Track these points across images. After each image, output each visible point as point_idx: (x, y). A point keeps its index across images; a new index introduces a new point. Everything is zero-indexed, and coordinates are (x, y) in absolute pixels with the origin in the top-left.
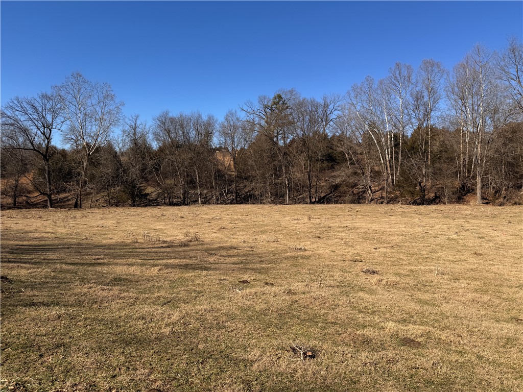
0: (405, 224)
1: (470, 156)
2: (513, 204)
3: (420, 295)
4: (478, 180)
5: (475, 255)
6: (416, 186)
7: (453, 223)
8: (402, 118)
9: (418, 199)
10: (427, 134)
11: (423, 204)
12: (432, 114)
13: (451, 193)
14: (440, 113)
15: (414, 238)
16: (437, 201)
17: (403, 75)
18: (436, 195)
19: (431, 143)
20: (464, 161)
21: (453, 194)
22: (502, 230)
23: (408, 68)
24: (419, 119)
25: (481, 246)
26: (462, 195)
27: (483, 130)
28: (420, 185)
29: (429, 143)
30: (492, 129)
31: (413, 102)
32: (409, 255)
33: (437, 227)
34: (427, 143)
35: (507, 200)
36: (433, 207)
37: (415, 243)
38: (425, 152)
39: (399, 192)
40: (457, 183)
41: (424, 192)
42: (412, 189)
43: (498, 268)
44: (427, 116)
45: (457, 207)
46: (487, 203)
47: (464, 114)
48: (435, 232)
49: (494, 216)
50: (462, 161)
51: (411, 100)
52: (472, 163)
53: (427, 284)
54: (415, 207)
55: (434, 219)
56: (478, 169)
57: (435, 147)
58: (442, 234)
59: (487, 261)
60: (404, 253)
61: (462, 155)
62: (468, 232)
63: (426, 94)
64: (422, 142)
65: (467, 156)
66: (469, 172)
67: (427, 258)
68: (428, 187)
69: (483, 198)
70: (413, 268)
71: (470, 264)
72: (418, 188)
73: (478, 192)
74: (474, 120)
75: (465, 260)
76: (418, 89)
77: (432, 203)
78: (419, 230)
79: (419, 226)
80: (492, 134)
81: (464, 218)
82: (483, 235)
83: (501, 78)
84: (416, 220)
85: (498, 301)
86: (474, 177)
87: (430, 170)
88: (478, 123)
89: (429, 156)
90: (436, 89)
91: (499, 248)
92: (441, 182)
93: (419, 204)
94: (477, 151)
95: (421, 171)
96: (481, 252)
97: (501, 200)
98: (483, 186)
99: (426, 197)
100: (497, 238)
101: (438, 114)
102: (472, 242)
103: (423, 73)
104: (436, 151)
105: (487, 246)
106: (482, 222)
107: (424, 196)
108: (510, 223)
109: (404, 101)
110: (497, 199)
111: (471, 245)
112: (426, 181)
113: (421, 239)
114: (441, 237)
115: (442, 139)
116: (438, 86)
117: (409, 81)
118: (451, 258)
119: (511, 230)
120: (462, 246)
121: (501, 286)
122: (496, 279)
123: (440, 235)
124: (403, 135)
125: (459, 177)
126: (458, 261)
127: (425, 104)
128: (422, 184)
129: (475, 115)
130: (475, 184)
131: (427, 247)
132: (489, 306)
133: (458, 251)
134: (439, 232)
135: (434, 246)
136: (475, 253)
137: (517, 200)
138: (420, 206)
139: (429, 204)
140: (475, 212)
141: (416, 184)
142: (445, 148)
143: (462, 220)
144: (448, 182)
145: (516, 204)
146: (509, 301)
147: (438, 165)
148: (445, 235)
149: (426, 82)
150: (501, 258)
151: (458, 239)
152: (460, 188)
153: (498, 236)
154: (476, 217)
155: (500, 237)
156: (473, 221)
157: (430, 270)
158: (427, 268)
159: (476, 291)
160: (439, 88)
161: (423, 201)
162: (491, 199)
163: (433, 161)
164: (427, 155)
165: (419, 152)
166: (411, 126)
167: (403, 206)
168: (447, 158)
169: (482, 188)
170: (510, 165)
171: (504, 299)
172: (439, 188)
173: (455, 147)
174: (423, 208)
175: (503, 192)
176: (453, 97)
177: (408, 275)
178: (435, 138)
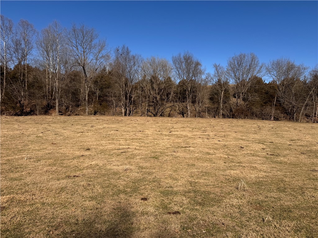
0: (7, 129)
1: (52, 87)
2: (75, 115)
3: (12, 175)
4: (57, 101)
5: (52, 145)
6: (17, 103)
7: (41, 127)
8: (5, 56)
9: (19, 112)
10: (24, 69)
11: (22, 115)
12: (28, 57)
13: (41, 108)
14: (33, 57)
15: (13, 138)
16: (32, 113)
17: (6, 26)
18: (31, 109)
19: (27, 76)
20: (48, 89)
21: (42, 109)
22: (68, 129)
23: (9, 22)
24: (18, 59)
25: (56, 139)
26: (47, 110)
27: (59, 72)
28: (20, 103)
29: (26, 76)
30: (64, 72)
31: (14, 46)
32: (8, 150)
33: (30, 130)
34: (24, 75)
35: (72, 113)
36: (29, 117)
37: (13, 141)
38: (23, 81)
39: (4, 107)
40: (45, 103)
41: (23, 107)
42: (13, 105)
43: (63, 150)
44: (24, 57)
45: (44, 117)
46: (62, 115)
47: (48, 61)
48: (29, 133)
49: (65, 122)
50: (47, 89)
51: (13, 45)
52: (53, 91)
53: (19, 167)
54: (16, 118)
55: (28, 125)
56: (56, 94)
57: (30, 79)
58: (33, 134)
59: (58, 147)
60: (5, 148)
61: (47, 86)
62: (49, 132)
63: (23, 42)
64: (21, 74)
65: (50, 87)
66: (52, 96)
67: (21, 150)
68: (25, 104)
69: (59, 112)
70: (9, 158)
71: (49, 150)
72: (18, 105)
73: (57, 108)
74: (54, 65)
75: (45, 148)
76: (17, 37)
77: (28, 115)
78: (17, 132)
79: (17, 130)
80: (64, 75)
81: (47, 123)
82: (58, 133)
83: (68, 45)
84: (16, 126)
85: (60, 169)
86: (55, 99)
87: (27, 93)
88: (56, 68)
89: (26, 84)
90: (30, 41)
91: (65, 139)
92: (34, 101)
93: (19, 115)
94: (56, 85)
95: (20, 93)
96: (55, 142)
97: (69, 113)
98: (59, 105)
99: (24, 111)
100: (65, 134)
101: (32, 58)
102: (51, 137)
103: (21, 28)
104: (31, 81)
105: (59, 138)
106: (58, 125)
107: (23, 110)
108: (73, 125)
109: (7, 44)
110: (67, 112)
111: (50, 139)
112: (24, 100)
113: (18, 139)
114: (32, 136)
115: (35, 74)
116: (31, 39)
117: (10, 30)
118: (37, 148)
119: (73, 129)
120: (45, 140)
121: (64, 160)
122: (61, 157)
123: (32, 134)
124: (7, 68)
125: (46, 99)
126: (41, 150)
127: (23, 50)
128: (21, 102)
129: (54, 62)
130: (55, 103)
131: (22, 143)
132: (55, 172)
133: (43, 143)
134: (31, 133)
135: (27, 142)
136: (52, 144)
137: (77, 113)
138: (20, 116)
139: (26, 115)
140: (55, 120)
141: (17, 102)
142: (36, 80)
143: (47, 125)
144: (39, 101)
145: (76, 115)
146: (67, 168)
147: (32, 90)
148: (35, 134)
149: (23, 34)
150: (66, 144)
151: (43, 136)
152: (46, 106)
153: (65, 133)
154: (55, 123)
155: (67, 133)
156: (53, 125)
157: (22, 157)
158: (20, 156)
159: (50, 165)
160: (32, 41)
161: (22, 113)
162: (64, 112)
163: (29, 88)
164: (25, 83)
165: (18, 80)
166: (12, 62)
167: (7, 117)
168: (38, 87)
169: (59, 106)
170: (73, 94)
171: (64, 167)
172: (33, 105)
173: (43, 80)
174: (21, 118)
175: (70, 108)
176: (41, 49)
177: (6, 164)
178: (30, 73)
